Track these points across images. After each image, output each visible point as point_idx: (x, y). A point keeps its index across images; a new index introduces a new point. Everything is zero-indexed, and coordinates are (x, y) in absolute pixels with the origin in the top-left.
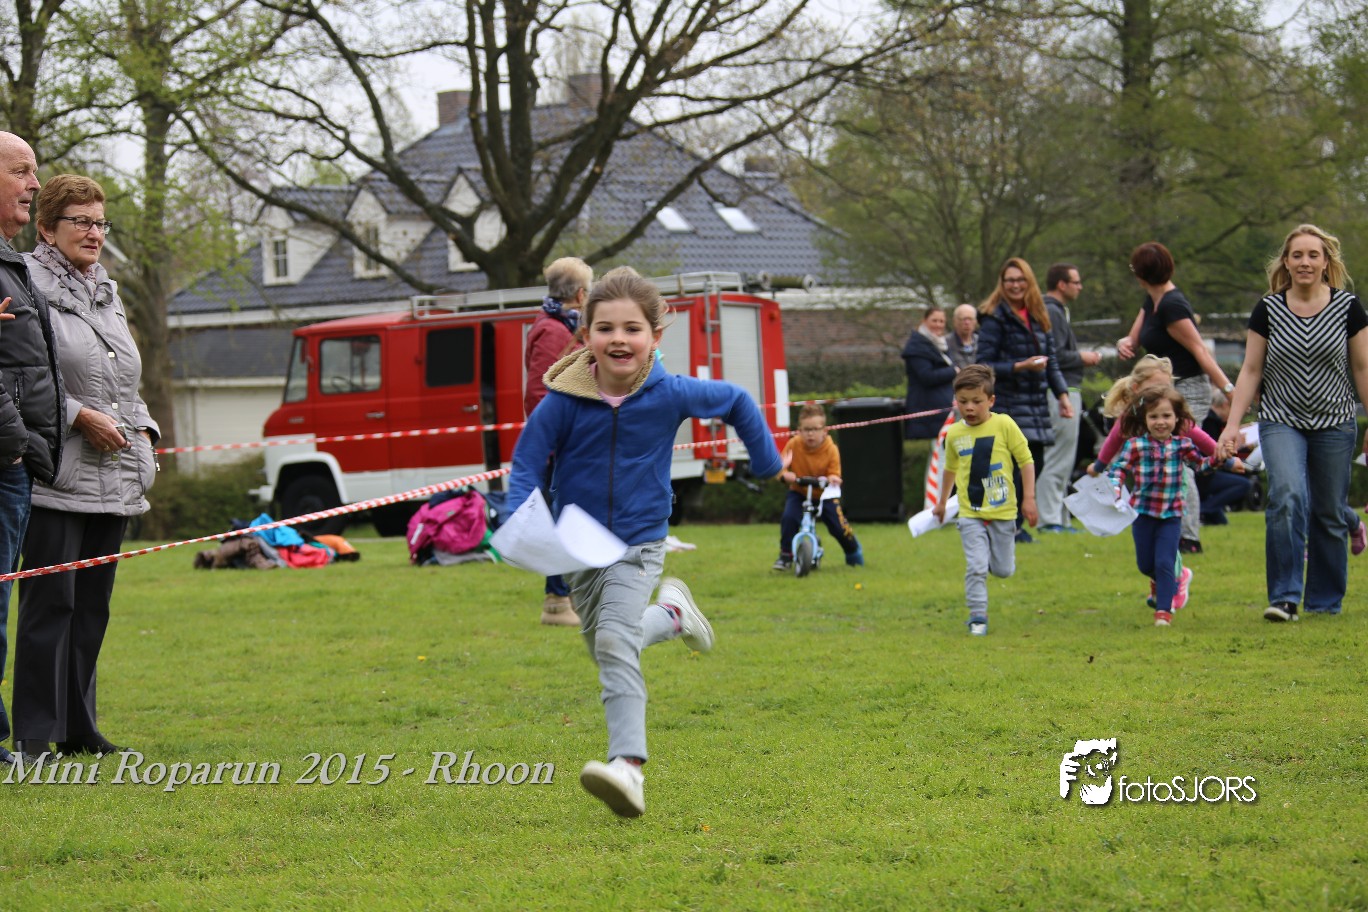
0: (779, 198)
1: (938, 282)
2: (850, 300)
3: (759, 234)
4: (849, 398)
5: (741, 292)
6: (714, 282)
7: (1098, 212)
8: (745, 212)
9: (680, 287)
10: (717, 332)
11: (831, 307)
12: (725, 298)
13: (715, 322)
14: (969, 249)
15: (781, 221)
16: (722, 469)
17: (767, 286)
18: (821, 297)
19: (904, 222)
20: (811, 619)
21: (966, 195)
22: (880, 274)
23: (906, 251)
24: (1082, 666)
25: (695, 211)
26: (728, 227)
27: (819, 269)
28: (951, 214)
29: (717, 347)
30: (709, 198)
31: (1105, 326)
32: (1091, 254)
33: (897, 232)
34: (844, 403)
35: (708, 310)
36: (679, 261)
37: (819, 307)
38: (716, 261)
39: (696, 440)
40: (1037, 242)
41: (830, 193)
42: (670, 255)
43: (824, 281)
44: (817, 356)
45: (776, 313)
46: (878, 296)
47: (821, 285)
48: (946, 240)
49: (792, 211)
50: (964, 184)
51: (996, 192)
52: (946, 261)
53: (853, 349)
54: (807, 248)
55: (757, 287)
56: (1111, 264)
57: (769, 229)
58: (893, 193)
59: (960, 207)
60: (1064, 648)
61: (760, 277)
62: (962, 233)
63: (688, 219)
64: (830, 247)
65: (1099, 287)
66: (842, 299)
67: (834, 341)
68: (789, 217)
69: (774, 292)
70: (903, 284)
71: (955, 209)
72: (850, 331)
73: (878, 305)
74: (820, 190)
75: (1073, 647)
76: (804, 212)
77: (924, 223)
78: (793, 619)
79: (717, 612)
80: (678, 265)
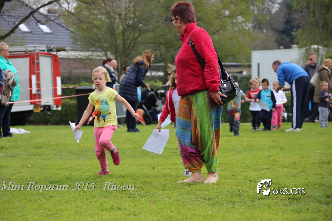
0: (59, 22)
1: (109, 51)
2: (81, 55)
3: (52, 34)
4: (80, 86)
5: (46, 52)
6: (37, 48)
7: (158, 30)
8: (48, 26)
9: (26, 50)
10: (38, 64)
11: (75, 57)
12: (41, 53)
13: (38, 61)
14: (118, 40)
15: (59, 30)
16: (39, 108)
17: (54, 50)
18: (72, 54)
19: (98, 32)
20: (66, 156)
21: (118, 24)
22: (91, 47)
23: (99, 40)
24: (151, 170)
25: (31, 25)
26: (42, 31)
27: (71, 45)
28: (113, 29)
29: (38, 69)
30: (36, 22)
31: (160, 66)
32: (156, 43)
33: (96, 34)
34: (78, 87)
35: (35, 57)
36: (26, 41)
37: (71, 57)
38: (38, 42)
39: (31, 99)
40: (139, 39)
41: (75, 22)
42: (23, 39)
43: (73, 49)
44: (70, 73)
45: (57, 59)
46: (90, 54)
47: (72, 50)
48: (111, 37)
49: (63, 27)
50: (117, 20)
51: (127, 23)
52: (111, 44)
53: (82, 71)
54: (67, 39)
55: (51, 50)
56: (162, 46)
57: (55, 32)
58: (95, 22)
59: (116, 27)
60: (145, 165)
61: (52, 47)
62: (116, 35)
63: (29, 28)
64: (75, 38)
65: (158, 54)
66: (79, 55)
67: (76, 68)
68: (62, 28)
69: (57, 52)
70: (98, 51)
71: (114, 28)
72: (81, 65)
73: (90, 57)
74: (72, 20)
75: (148, 165)
76: (67, 27)
77: (105, 32)
78: (61, 155)
79: (37, 153)
80: (26, 43)
